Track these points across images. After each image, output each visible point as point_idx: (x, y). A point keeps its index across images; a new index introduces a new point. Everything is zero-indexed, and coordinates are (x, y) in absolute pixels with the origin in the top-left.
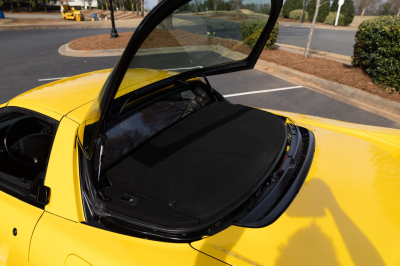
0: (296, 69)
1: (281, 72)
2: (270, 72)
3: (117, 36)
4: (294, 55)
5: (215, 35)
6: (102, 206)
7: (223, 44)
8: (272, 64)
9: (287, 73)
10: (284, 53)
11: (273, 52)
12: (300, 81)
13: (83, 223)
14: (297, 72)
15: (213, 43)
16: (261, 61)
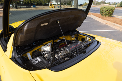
0: (118, 24)
1: (112, 25)
2: (107, 24)
4: (119, 19)
7: (93, 14)
8: (109, 22)
9: (114, 25)
10: (115, 18)
11: (111, 18)
12: (119, 28)
13: (10, 59)
15: (90, 14)
16: (105, 21)
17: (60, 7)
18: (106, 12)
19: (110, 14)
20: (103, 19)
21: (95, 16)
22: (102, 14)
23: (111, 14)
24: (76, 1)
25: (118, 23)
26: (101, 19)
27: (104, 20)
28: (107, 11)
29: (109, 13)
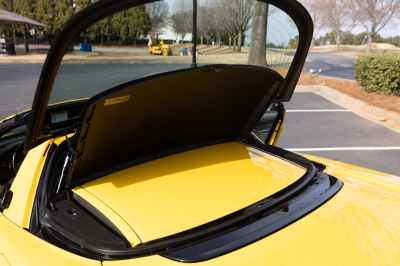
2: (386, 125)
5: (321, 74)
6: (47, 216)
7: (328, 84)
8: (394, 114)
13: (26, 229)
15: (315, 83)
16: (378, 110)
17: (194, 50)
18: (381, 76)
19: (394, 84)
20: (370, 102)
21: (336, 92)
22: (363, 85)
23: (398, 83)
24: (259, 31)
26: (362, 104)
27: (372, 107)
28: (384, 70)
29: (393, 80)
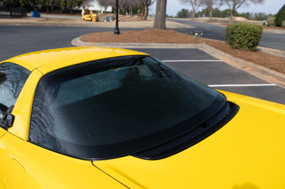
0: (272, 69)
1: (258, 70)
2: (247, 70)
3: (118, 33)
4: (275, 57)
5: (202, 36)
7: (207, 43)
8: (250, 64)
9: (263, 72)
10: (265, 54)
11: (254, 54)
12: (275, 80)
13: (27, 141)
14: (273, 72)
15: (200, 43)
16: (240, 60)
18: (242, 38)
19: (251, 44)
20: (235, 55)
21: (213, 48)
22: (231, 44)
23: (253, 43)
25: (272, 66)
26: (230, 56)
27: (236, 59)
28: (245, 34)
29: (250, 41)
